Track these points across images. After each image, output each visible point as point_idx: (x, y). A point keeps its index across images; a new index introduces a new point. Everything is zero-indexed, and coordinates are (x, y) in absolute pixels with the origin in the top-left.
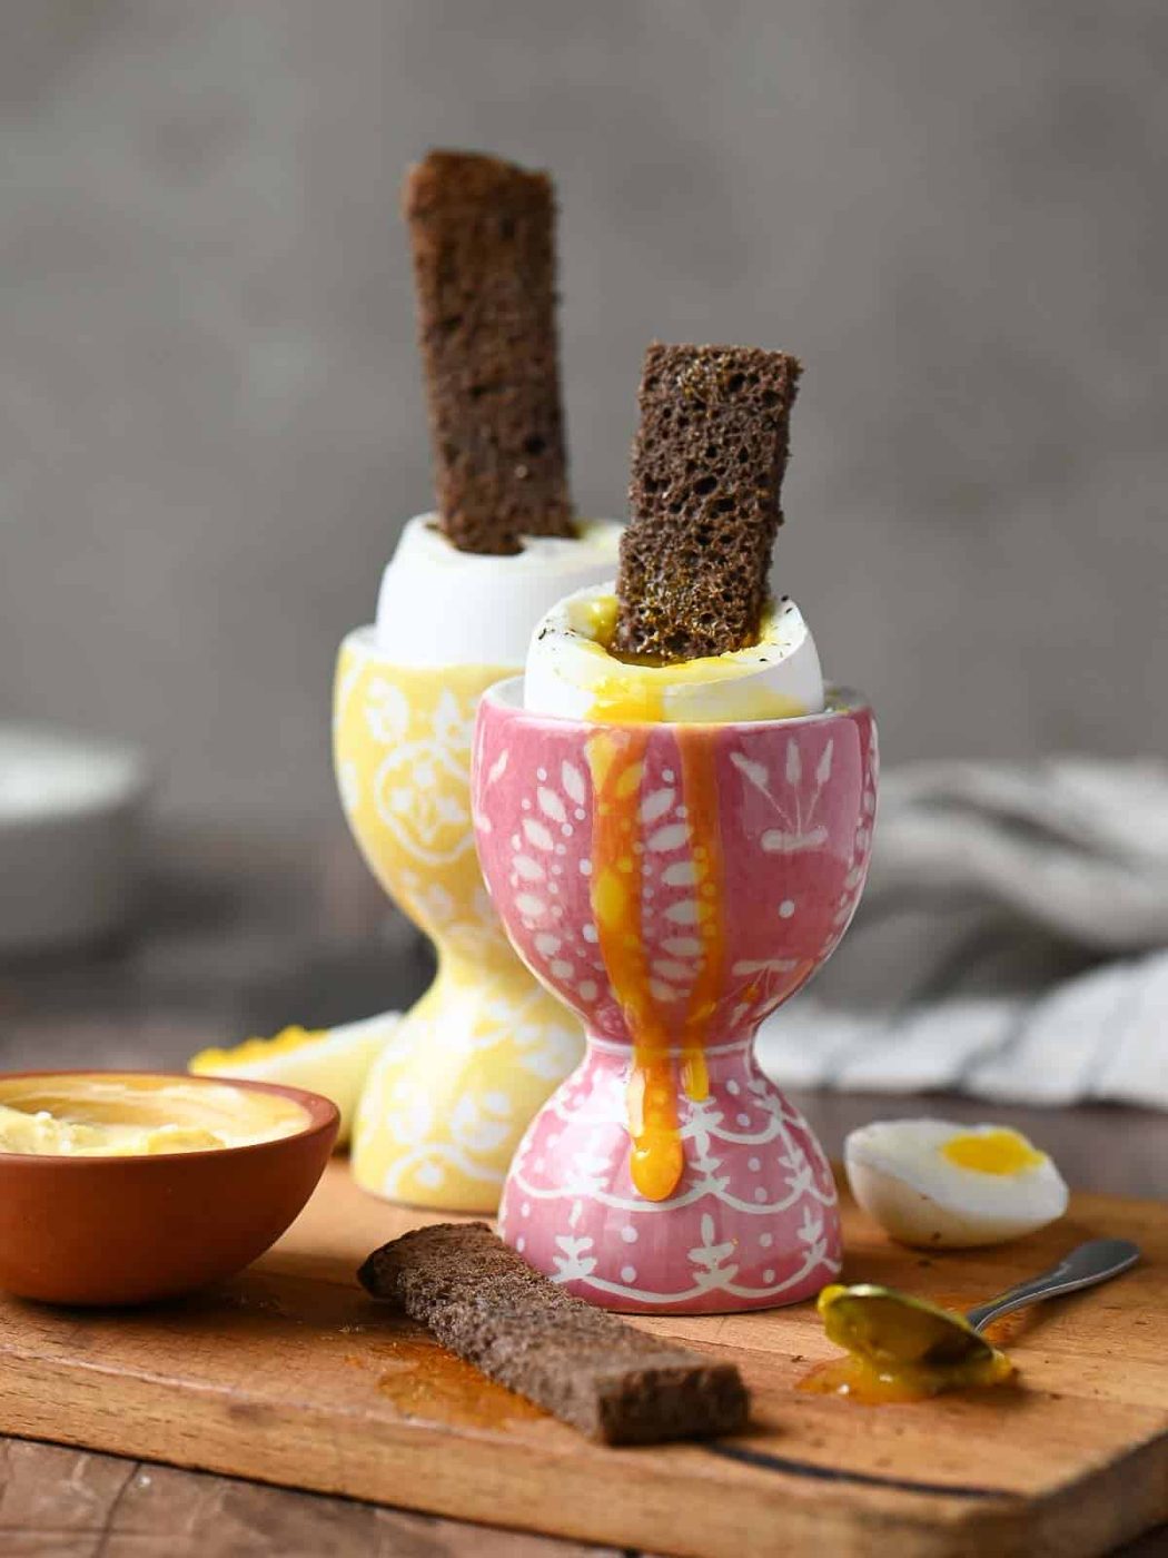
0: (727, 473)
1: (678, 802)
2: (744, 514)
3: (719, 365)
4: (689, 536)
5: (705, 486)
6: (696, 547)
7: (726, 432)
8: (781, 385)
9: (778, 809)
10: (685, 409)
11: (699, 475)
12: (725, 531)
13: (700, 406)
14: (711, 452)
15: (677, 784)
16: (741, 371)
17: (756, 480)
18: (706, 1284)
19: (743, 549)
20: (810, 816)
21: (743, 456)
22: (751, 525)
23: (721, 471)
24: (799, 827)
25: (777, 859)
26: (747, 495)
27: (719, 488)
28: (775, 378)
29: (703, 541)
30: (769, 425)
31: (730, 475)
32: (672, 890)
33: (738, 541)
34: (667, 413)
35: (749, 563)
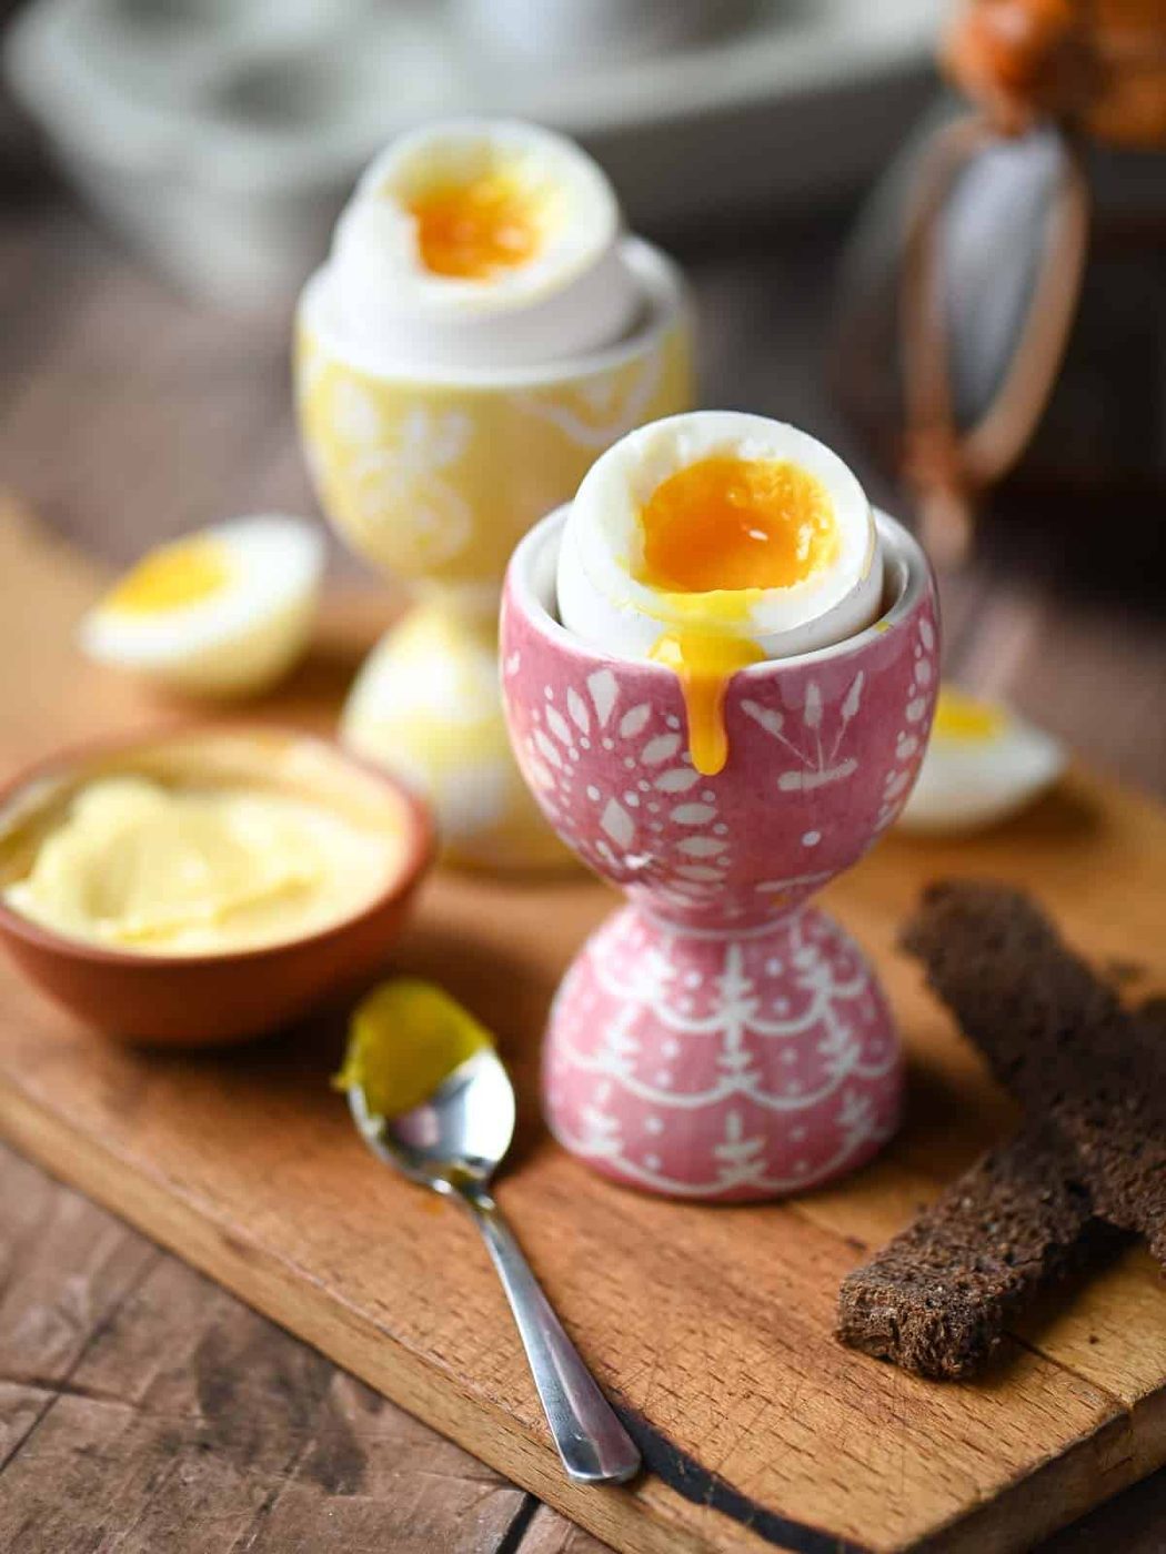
1: (685, 747)
9: (797, 752)
15: (683, 731)
18: (731, 1179)
20: (833, 754)
24: (821, 765)
25: (797, 797)
32: (681, 827)
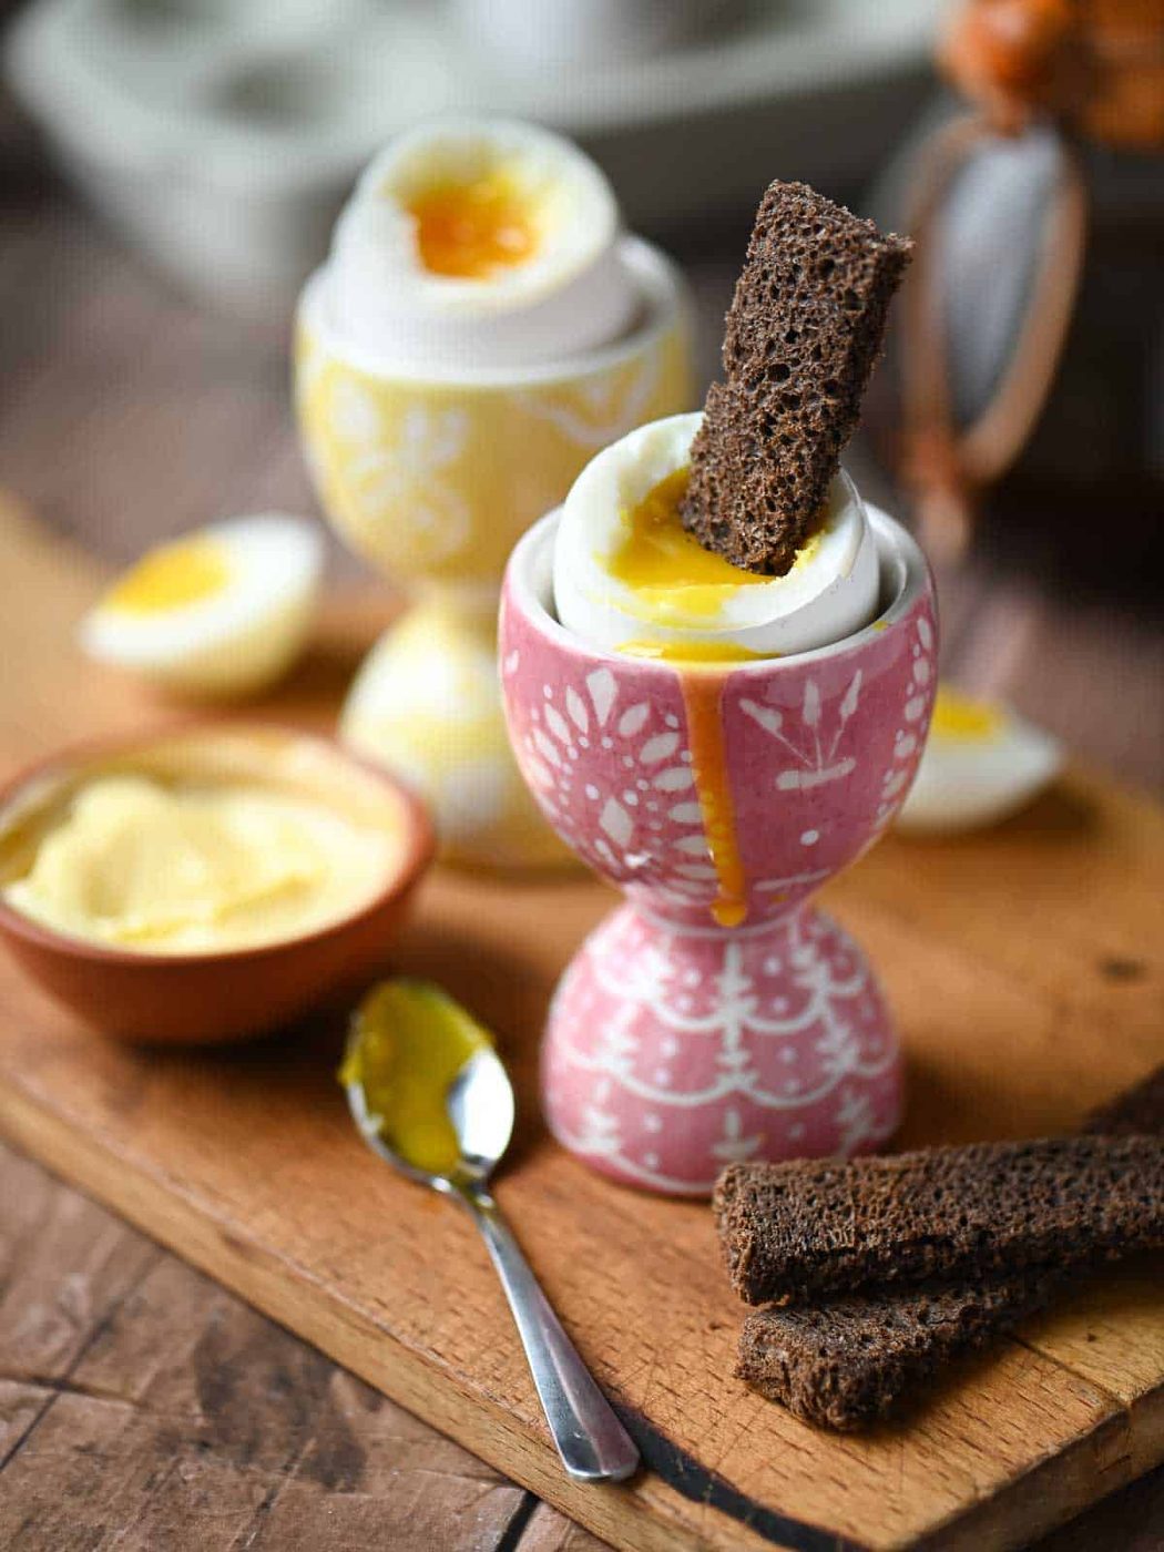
0: (800, 367)
1: (684, 746)
2: (806, 417)
3: (816, 242)
4: (755, 423)
5: (780, 372)
6: (758, 437)
7: (808, 321)
8: (865, 287)
9: (795, 751)
10: (779, 279)
11: (775, 359)
12: (785, 430)
13: (792, 280)
14: (792, 336)
15: (682, 729)
16: (833, 257)
17: (825, 385)
19: (799, 457)
20: (832, 753)
21: (817, 354)
22: (810, 433)
23: (796, 362)
24: (820, 764)
25: (795, 796)
26: (814, 397)
27: (789, 381)
28: (862, 277)
29: (767, 432)
30: (847, 328)
31: (801, 371)
32: (680, 826)
33: (795, 445)
34: (765, 275)
35: (800, 475)
